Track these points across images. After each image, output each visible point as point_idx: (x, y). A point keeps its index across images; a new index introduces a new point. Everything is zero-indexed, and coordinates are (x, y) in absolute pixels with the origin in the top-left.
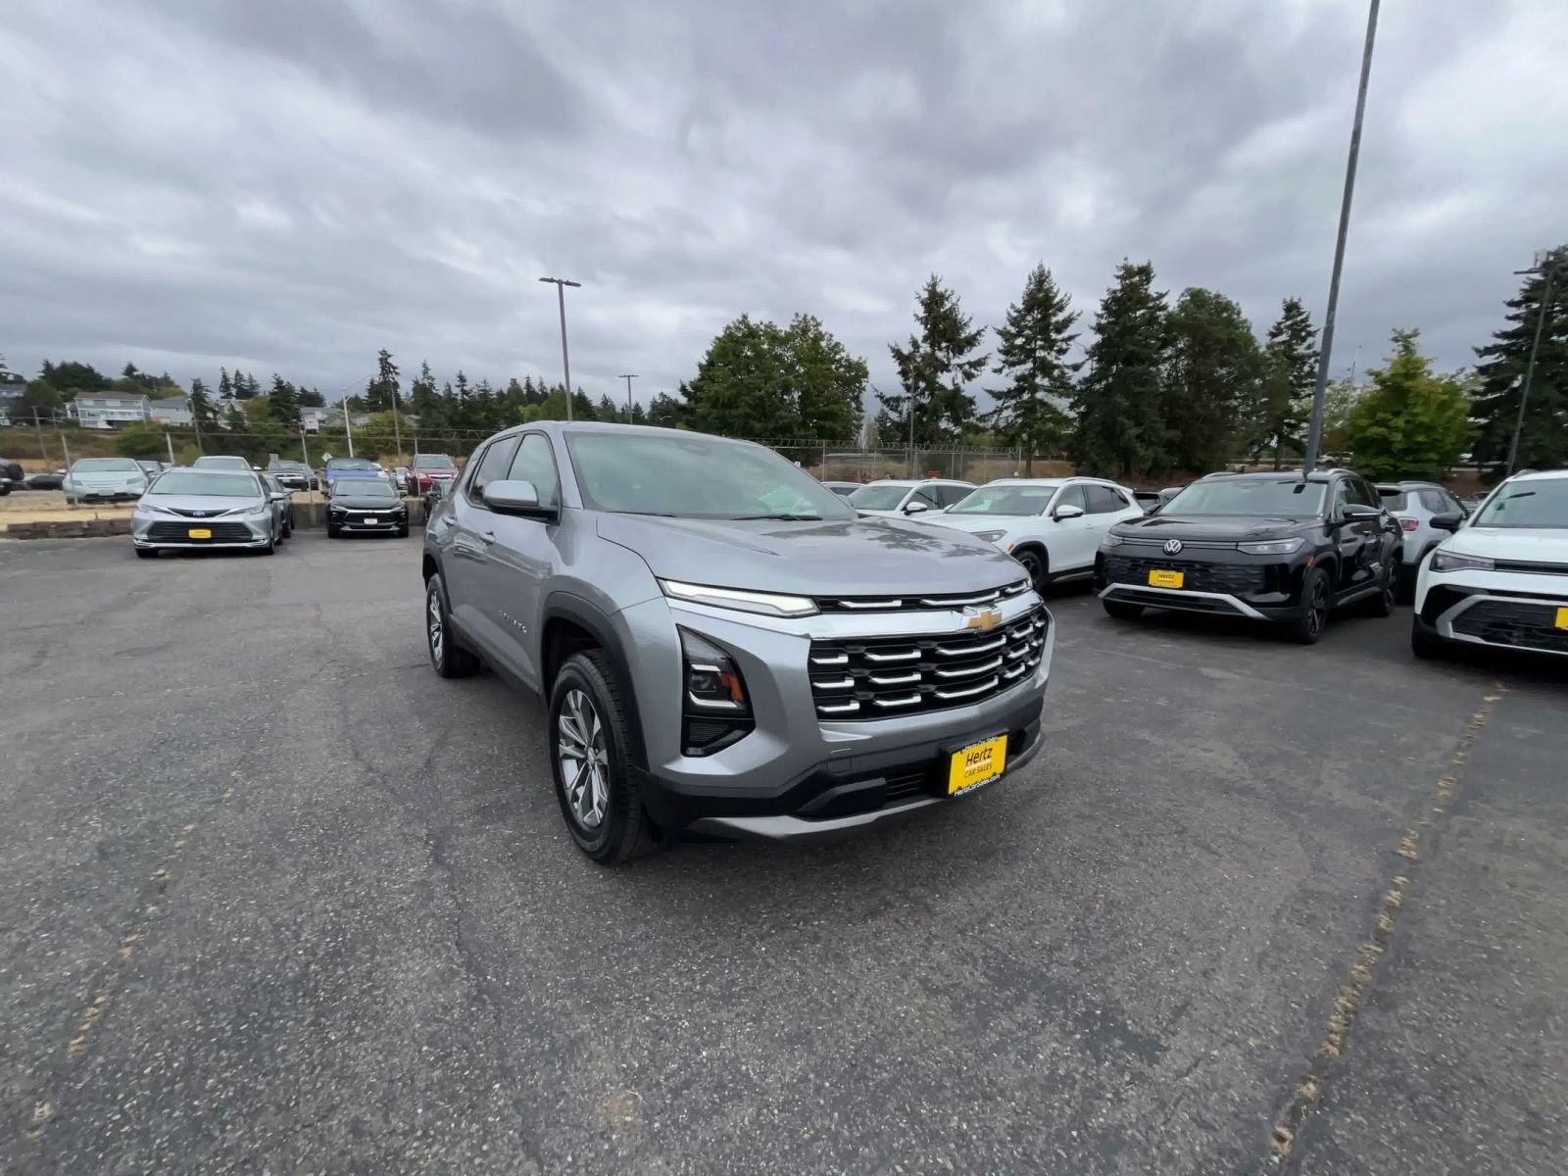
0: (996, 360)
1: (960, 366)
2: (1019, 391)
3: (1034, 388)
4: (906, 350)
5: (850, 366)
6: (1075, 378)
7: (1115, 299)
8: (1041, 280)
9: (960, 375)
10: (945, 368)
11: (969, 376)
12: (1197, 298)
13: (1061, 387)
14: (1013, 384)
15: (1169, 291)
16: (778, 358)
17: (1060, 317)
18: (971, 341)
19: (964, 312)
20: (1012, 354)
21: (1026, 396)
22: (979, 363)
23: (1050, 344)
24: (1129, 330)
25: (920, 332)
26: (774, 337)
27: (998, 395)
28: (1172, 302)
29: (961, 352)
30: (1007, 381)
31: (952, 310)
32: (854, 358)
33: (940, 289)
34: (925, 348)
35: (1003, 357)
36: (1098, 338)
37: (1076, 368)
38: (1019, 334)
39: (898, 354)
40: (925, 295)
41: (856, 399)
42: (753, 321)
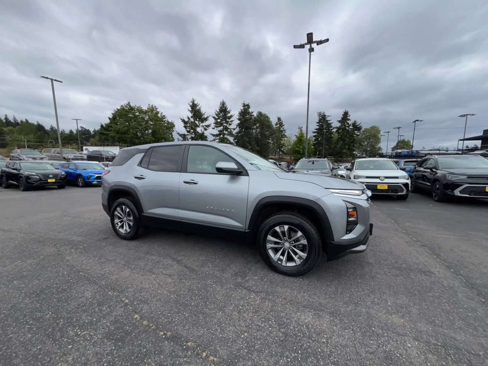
0: (213, 125)
1: (203, 126)
2: (220, 135)
3: (224, 134)
4: (186, 120)
5: (168, 123)
6: (234, 132)
7: (242, 112)
8: (223, 104)
9: (203, 129)
10: (198, 126)
11: (206, 129)
12: (260, 114)
13: (231, 134)
14: (218, 133)
15: (254, 111)
16: (143, 118)
17: (229, 115)
18: (206, 119)
19: (203, 110)
20: (217, 124)
21: (222, 136)
22: (208, 126)
23: (227, 122)
24: (246, 120)
25: (190, 115)
26: (141, 111)
27: (214, 135)
28: (255, 114)
29: (203, 122)
30: (216, 132)
31: (199, 109)
32: (170, 121)
33: (195, 103)
34: (192, 120)
35: (215, 125)
36: (239, 122)
37: (234, 129)
38: (219, 119)
39: (183, 121)
40: (191, 104)
41: (171, 134)
42: (132, 105)
